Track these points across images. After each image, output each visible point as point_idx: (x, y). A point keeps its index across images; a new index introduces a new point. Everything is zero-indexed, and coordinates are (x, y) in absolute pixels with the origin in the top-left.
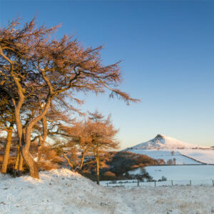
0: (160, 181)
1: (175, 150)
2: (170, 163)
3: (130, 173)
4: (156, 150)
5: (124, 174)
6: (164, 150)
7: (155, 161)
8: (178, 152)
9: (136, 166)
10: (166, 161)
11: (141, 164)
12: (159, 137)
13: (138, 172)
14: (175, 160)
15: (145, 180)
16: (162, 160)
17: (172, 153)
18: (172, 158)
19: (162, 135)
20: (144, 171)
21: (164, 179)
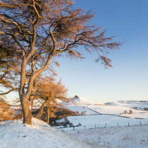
0: (77, 126)
1: (86, 106)
2: (83, 114)
3: (58, 121)
4: (74, 105)
5: (53, 122)
6: (79, 105)
7: (74, 112)
8: (87, 107)
9: (61, 116)
10: (80, 113)
11: (65, 115)
12: (76, 97)
13: (62, 120)
14: (85, 112)
15: (68, 126)
16: (78, 112)
17: (84, 107)
18: (83, 110)
19: (78, 96)
20: (66, 120)
21: (80, 125)
